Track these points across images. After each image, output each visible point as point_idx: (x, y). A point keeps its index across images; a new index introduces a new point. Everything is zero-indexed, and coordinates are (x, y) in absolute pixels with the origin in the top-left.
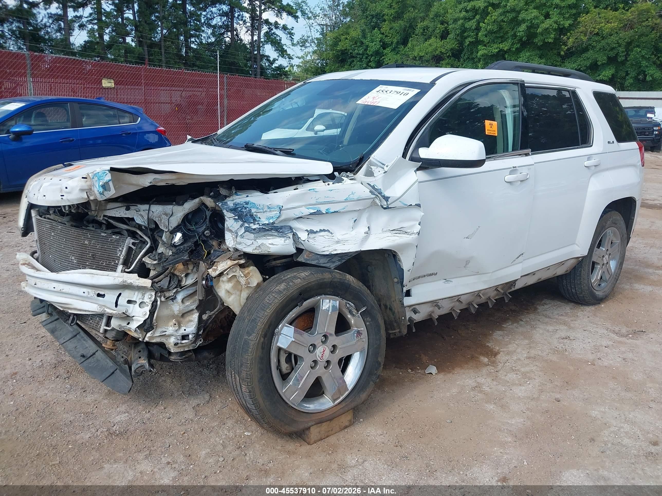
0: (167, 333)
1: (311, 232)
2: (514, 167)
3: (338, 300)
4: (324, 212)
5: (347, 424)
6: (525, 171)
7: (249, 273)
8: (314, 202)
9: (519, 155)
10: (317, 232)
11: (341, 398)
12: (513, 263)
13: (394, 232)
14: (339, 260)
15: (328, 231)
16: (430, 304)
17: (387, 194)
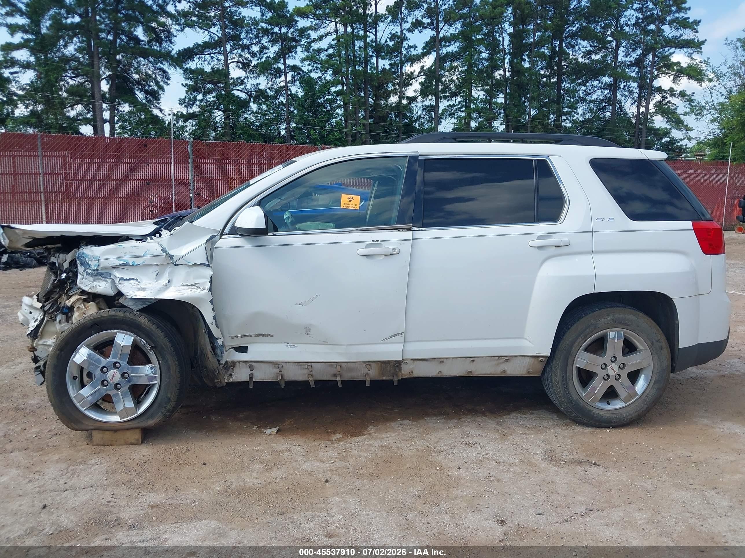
0: (47, 343)
1: (122, 279)
2: (374, 241)
3: (132, 336)
4: (131, 264)
5: (134, 441)
6: (392, 246)
7: (88, 307)
8: (123, 255)
9: (393, 229)
10: (126, 280)
11: (129, 418)
12: (385, 341)
13: (191, 287)
14: (142, 305)
15: (137, 280)
16: (271, 365)
17: (171, 252)
